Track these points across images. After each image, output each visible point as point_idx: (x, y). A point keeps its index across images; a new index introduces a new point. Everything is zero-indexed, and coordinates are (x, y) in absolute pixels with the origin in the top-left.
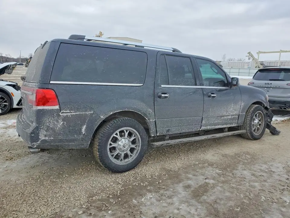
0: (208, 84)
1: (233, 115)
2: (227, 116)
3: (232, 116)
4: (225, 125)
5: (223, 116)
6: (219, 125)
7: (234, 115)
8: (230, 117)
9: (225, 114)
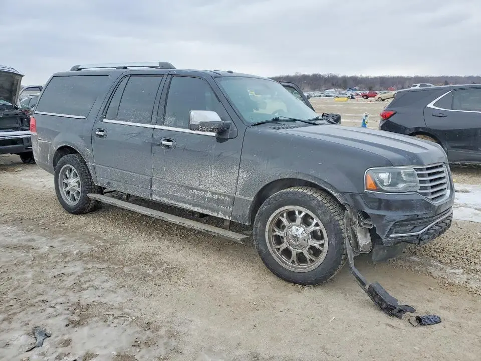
0: (173, 122)
1: (216, 194)
2: (201, 190)
3: (213, 193)
4: (199, 209)
5: (192, 189)
6: (185, 203)
7: (220, 194)
8: (209, 195)
9: (195, 184)
